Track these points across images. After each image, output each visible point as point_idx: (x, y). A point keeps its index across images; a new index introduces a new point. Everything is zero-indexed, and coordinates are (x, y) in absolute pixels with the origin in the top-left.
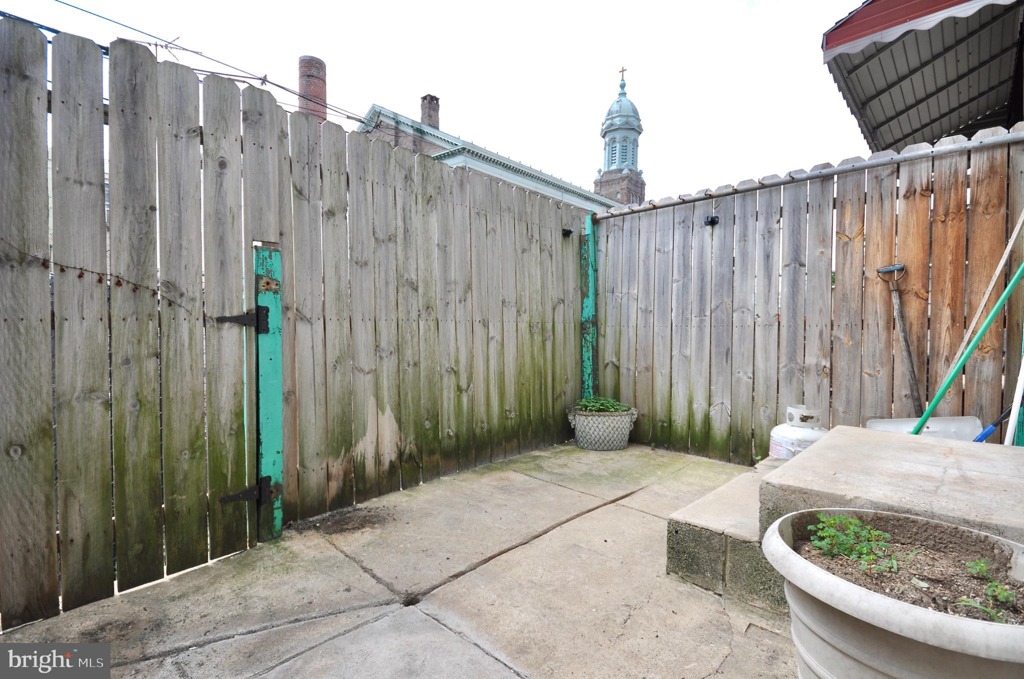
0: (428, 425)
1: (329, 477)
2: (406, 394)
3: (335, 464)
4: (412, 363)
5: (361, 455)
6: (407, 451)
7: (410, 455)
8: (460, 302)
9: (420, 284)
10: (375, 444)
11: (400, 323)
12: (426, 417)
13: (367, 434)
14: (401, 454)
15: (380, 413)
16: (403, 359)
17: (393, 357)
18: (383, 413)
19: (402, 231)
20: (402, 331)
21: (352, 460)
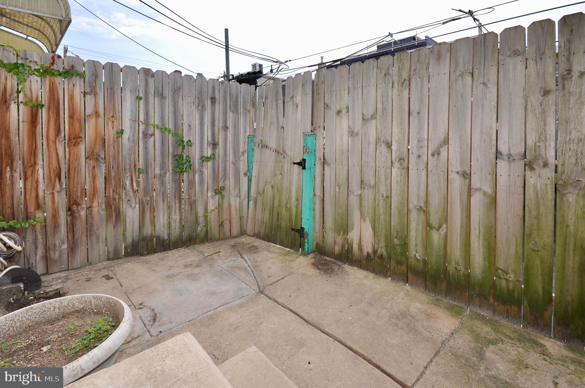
0: (396, 241)
1: (335, 243)
2: (380, 215)
3: (338, 238)
4: (385, 196)
5: (351, 240)
6: (379, 251)
7: (382, 255)
8: (433, 155)
9: (393, 143)
10: (359, 237)
11: (377, 169)
12: (395, 235)
13: (355, 229)
14: (375, 252)
15: (362, 221)
16: (378, 192)
17: (371, 190)
18: (364, 221)
19: (381, 110)
20: (379, 174)
21: (346, 240)
